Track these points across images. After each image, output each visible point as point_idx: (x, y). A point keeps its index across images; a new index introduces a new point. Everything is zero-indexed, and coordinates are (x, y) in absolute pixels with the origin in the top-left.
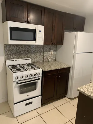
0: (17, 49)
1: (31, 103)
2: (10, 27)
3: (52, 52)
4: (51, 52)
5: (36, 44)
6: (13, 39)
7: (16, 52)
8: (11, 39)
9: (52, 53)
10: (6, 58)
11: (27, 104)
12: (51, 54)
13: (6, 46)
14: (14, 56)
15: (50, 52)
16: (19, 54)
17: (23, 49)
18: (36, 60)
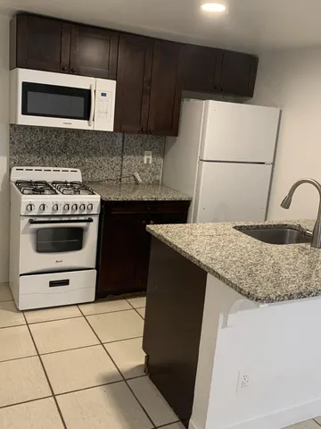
0: (42, 139)
1: (66, 282)
2: (23, 83)
3: (150, 157)
4: (145, 158)
5: (91, 128)
6: (28, 111)
7: (40, 148)
8: (25, 112)
9: (148, 160)
10: (12, 162)
11: (52, 284)
12: (145, 162)
13: (15, 128)
14: (34, 158)
15: (143, 155)
16: (50, 153)
17: (61, 140)
18: (96, 177)
